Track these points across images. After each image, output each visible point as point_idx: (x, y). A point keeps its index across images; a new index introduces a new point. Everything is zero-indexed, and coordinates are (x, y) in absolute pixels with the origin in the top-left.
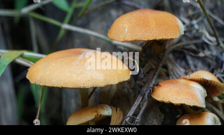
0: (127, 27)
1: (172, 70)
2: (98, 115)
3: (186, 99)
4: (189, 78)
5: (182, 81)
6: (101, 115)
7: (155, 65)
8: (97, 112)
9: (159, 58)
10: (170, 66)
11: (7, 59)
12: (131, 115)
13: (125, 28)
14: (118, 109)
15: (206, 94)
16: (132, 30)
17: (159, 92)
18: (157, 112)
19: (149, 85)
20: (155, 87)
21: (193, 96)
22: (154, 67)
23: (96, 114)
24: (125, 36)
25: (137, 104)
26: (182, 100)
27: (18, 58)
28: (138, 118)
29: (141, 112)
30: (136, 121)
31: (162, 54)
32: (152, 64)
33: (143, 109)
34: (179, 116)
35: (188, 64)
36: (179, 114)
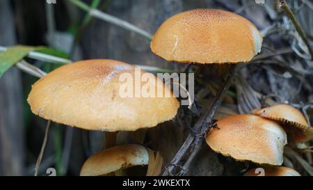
0: (177, 39)
1: (242, 95)
2: (126, 163)
3: (254, 153)
4: (263, 115)
5: (253, 119)
6: (130, 164)
7: (217, 90)
8: (124, 160)
9: (224, 81)
10: (240, 88)
11: (4, 64)
12: (175, 163)
13: (175, 41)
14: (158, 153)
15: (286, 141)
16: (185, 45)
17: (215, 138)
18: (214, 161)
19: (205, 119)
20: (212, 129)
21: (264, 148)
22: (214, 93)
23: (123, 162)
24: (174, 53)
25: (185, 147)
26: (247, 154)
27: (20, 61)
28: (184, 168)
29: (190, 159)
30: (182, 172)
31: (227, 75)
32: (212, 89)
33: (193, 154)
34: (244, 170)
35: (268, 83)
36: (245, 168)
